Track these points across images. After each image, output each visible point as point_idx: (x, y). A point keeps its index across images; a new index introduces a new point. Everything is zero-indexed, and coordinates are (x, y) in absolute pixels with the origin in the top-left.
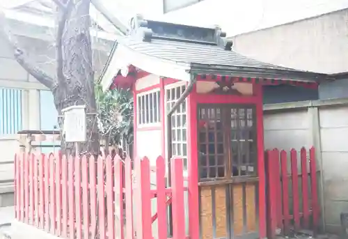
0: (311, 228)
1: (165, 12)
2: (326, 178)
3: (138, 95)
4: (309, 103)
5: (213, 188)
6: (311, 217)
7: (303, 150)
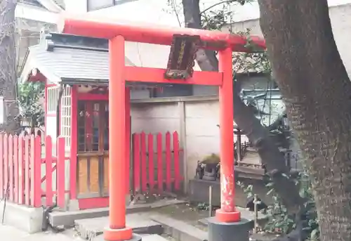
0: (173, 191)
1: (88, 11)
2: (189, 155)
3: (49, 88)
4: (178, 99)
5: (89, 158)
6: (173, 184)
7: (168, 134)
